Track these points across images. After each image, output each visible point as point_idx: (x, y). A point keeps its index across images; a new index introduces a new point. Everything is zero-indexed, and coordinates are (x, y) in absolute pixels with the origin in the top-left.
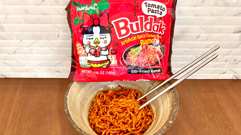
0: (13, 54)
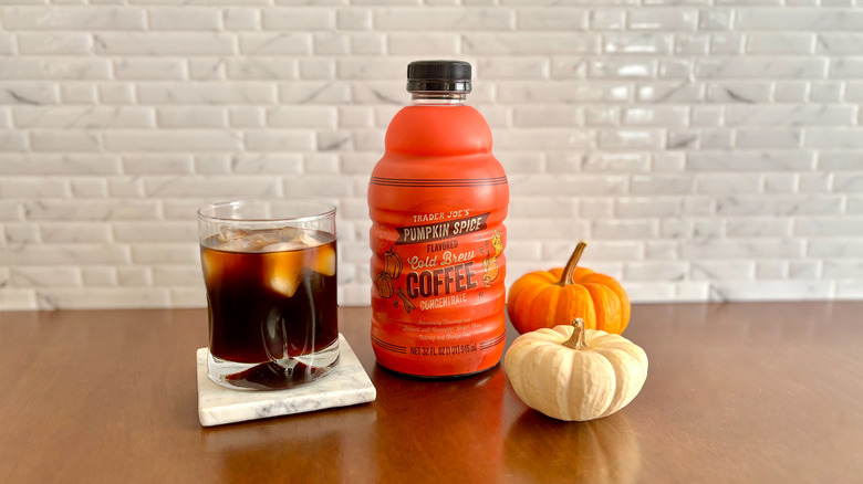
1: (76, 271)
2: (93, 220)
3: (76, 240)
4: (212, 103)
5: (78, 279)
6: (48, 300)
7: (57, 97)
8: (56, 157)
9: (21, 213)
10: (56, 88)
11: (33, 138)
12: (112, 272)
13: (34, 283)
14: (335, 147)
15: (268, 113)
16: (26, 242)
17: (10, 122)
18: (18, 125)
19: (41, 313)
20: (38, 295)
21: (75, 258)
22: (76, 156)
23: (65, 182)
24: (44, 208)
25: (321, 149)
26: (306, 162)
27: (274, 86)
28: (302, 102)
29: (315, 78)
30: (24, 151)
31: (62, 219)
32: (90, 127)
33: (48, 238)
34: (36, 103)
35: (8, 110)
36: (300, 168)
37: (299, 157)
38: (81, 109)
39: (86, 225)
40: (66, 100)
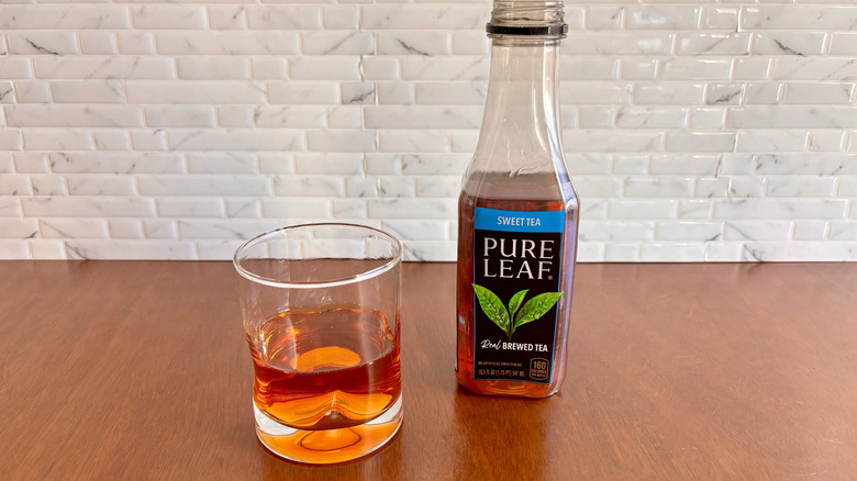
0: (128, 173)
1: (103, 224)
2: (117, 173)
3: (101, 193)
4: (232, 53)
5: (106, 233)
6: (77, 251)
7: (76, 48)
9: (46, 163)
10: (74, 37)
11: (54, 87)
12: (138, 223)
13: (62, 234)
14: (359, 99)
15: (291, 63)
16: (53, 194)
17: (30, 73)
18: (39, 76)
19: (71, 262)
20: (66, 244)
21: (101, 211)
23: (89, 132)
24: (68, 159)
25: (344, 101)
26: (330, 116)
27: (296, 35)
28: (326, 53)
29: (338, 27)
30: (45, 102)
31: (86, 171)
32: (110, 78)
33: (73, 189)
34: (55, 53)
35: (29, 61)
36: (324, 121)
37: (322, 109)
38: (101, 58)
39: (110, 178)
40: (85, 50)
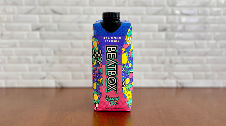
1: (70, 74)
2: (77, 55)
3: (71, 63)
5: (70, 76)
6: (59, 84)
7: (68, 12)
8: (66, 33)
9: (52, 52)
10: (68, 8)
11: (59, 26)
12: (82, 74)
13: (55, 78)
14: (164, 30)
15: (142, 19)
16: (53, 63)
17: (51, 20)
18: (54, 22)
19: (56, 88)
20: (56, 82)
21: (70, 69)
22: (73, 33)
23: (69, 42)
24: (60, 51)
25: (160, 31)
26: (154, 36)
27: (144, 8)
28: (154, 14)
29: (159, 6)
30: (55, 31)
31: (66, 55)
32: (79, 22)
33: (61, 62)
34: (61, 14)
35: (50, 17)
36: (151, 37)
37: (151, 34)
38: (76, 16)
39: (75, 57)
40: (71, 13)
